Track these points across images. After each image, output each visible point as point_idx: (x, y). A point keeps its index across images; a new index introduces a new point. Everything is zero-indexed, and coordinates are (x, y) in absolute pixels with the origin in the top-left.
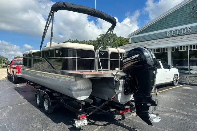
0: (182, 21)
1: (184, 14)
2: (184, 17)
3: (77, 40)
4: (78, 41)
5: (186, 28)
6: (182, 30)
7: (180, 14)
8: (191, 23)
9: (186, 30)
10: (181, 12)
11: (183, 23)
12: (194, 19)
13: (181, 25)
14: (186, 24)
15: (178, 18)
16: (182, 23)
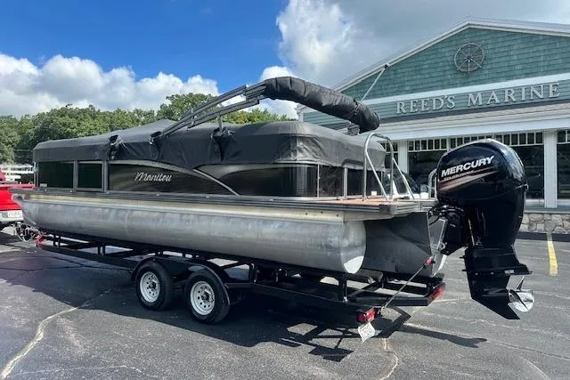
0: (434, 80)
1: (438, 63)
2: (440, 69)
3: (93, 108)
4: (97, 110)
5: (443, 97)
6: (434, 101)
7: (430, 62)
8: (454, 86)
9: (442, 100)
10: (432, 57)
11: (437, 84)
12: (459, 76)
13: (431, 89)
14: (443, 87)
15: (423, 72)
16: (434, 85)
